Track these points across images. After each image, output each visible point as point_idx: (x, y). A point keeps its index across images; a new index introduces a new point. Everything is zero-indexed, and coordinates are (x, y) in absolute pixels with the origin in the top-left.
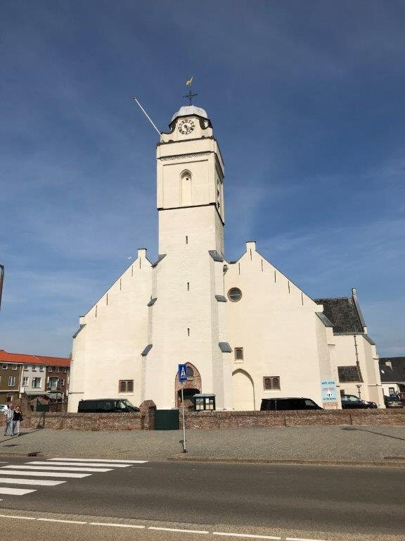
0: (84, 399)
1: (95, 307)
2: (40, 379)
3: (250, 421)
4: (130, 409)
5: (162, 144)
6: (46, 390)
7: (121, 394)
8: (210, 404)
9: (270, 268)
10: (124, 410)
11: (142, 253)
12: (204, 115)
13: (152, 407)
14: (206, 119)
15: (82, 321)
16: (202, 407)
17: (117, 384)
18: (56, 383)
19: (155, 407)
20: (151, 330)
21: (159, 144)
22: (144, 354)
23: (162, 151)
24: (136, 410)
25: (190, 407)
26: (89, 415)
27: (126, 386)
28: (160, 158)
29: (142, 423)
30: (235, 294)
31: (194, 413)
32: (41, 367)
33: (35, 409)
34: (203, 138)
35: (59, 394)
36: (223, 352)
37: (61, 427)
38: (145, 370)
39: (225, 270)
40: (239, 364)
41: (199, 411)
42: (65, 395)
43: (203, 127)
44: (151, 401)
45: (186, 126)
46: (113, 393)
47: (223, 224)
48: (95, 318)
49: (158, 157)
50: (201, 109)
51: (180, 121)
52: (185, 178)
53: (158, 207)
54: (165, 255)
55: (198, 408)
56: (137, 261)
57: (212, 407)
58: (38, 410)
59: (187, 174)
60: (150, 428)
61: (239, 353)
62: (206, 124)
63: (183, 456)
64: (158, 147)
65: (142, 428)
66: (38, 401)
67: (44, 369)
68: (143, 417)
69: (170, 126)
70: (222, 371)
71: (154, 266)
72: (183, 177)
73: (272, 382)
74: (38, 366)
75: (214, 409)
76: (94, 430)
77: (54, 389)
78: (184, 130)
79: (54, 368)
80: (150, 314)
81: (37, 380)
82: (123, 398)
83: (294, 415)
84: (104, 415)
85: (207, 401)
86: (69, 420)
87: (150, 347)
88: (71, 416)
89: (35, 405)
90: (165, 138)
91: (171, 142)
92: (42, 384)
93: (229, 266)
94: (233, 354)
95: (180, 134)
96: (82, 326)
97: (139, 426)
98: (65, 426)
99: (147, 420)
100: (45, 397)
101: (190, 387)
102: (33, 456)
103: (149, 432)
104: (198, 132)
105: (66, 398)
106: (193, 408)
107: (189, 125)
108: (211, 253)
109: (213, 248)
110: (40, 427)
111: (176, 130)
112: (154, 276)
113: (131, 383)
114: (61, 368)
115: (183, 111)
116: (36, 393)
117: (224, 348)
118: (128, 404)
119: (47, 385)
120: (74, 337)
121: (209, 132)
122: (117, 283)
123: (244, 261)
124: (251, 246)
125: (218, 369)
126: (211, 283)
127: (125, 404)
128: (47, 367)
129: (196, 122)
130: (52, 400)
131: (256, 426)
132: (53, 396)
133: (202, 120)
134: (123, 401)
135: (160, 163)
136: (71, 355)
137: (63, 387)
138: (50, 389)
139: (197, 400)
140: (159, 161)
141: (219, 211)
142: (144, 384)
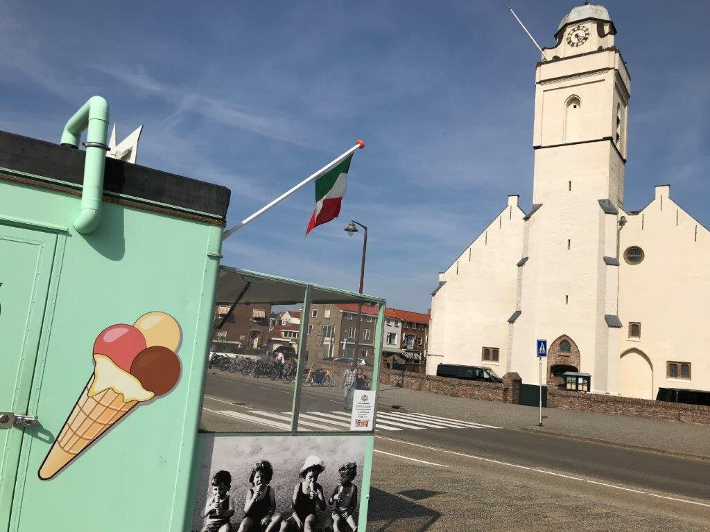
0: (444, 363)
1: (456, 263)
2: (395, 335)
3: (633, 409)
4: (494, 380)
5: (543, 63)
6: (401, 348)
7: (485, 362)
8: (583, 384)
9: (688, 222)
10: (486, 380)
11: (513, 201)
12: (605, 15)
13: (516, 380)
14: (607, 22)
15: (442, 277)
16: (574, 387)
17: (481, 351)
18: (413, 341)
19: (520, 381)
20: (519, 293)
21: (540, 64)
22: (512, 321)
23: (543, 72)
24: (499, 381)
25: (560, 386)
26: (448, 379)
27: (491, 354)
28: (540, 83)
29: (505, 395)
30: (635, 255)
31: (563, 392)
32: (396, 322)
33: (391, 367)
34: (600, 50)
35: (416, 355)
36: (609, 326)
37: (420, 389)
38: (511, 339)
39: (622, 222)
40: (634, 343)
41: (571, 390)
42: (422, 356)
43: (601, 34)
44: (516, 374)
45: (577, 36)
46: (476, 361)
47: (624, 161)
48: (455, 276)
49: (537, 80)
50: (600, 8)
51: (569, 30)
52: (572, 105)
53: (535, 144)
54: (540, 205)
55: (569, 386)
56: (507, 211)
57: (585, 388)
58: (393, 368)
59: (574, 100)
60: (513, 402)
61: (635, 329)
62: (607, 29)
63: (538, 428)
64: (538, 68)
65: (505, 400)
66: (394, 360)
67: (400, 324)
68: (506, 390)
69: (556, 36)
70: (607, 349)
71: (526, 219)
72: (569, 103)
73: (679, 369)
74: (392, 320)
75: (589, 390)
76: (453, 395)
77: (411, 347)
78: (574, 40)
79: (410, 324)
80: (520, 275)
81: (392, 336)
82: (487, 366)
83: (692, 410)
84: (464, 381)
85: (581, 381)
86: (427, 383)
87: (518, 314)
88: (429, 378)
89: (391, 362)
90: (548, 54)
91: (556, 59)
92: (397, 341)
93: (629, 218)
94: (625, 329)
95: (569, 46)
96: (442, 284)
97: (501, 397)
98: (423, 387)
99: (510, 393)
100: (401, 355)
101: (567, 364)
102: (396, 408)
103: (511, 405)
104: (594, 42)
105: (424, 360)
106: (563, 386)
107: (581, 34)
108: (602, 202)
109: (605, 197)
110: (399, 385)
111: (564, 41)
112: (526, 231)
113: (496, 351)
114: (418, 325)
115: (574, 15)
116: (391, 350)
117: (613, 322)
118: (492, 374)
119: (402, 342)
120: (433, 295)
121: (610, 41)
122: (482, 237)
123: (650, 211)
124: (662, 192)
125: (602, 345)
126: (600, 241)
127: (489, 374)
128: (403, 322)
129: (592, 27)
130: (407, 360)
131: (639, 416)
132: (409, 355)
133: (600, 23)
134: (486, 370)
135: (539, 89)
136: (430, 310)
137: (421, 347)
138: (405, 347)
139: (569, 379)
140: (538, 86)
141: (618, 146)
142: (510, 354)
